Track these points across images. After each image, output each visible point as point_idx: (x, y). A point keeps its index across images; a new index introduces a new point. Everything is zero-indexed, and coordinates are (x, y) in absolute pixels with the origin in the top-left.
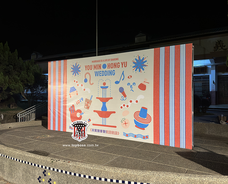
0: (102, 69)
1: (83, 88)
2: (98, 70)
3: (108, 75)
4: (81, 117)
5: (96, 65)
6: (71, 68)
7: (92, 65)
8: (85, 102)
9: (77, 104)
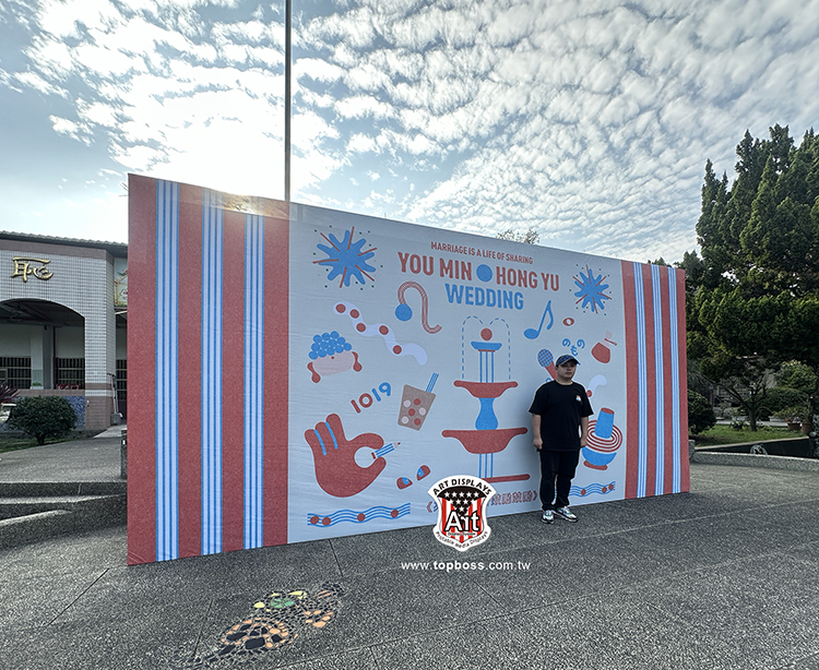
0: (476, 282)
1: (391, 340)
2: (459, 282)
3: (500, 306)
4: (380, 464)
5: (451, 262)
6: (320, 246)
7: (431, 259)
8: (403, 401)
9: (358, 410)
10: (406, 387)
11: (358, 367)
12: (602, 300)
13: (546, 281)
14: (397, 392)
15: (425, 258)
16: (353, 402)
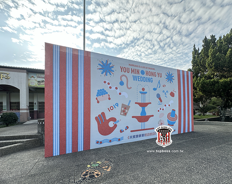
0: (140, 75)
2: (136, 75)
4: (115, 126)
5: (134, 69)
6: (99, 64)
7: (129, 68)
8: (122, 108)
9: (110, 111)
10: (122, 104)
11: (109, 99)
12: (172, 80)
13: (158, 75)
14: (120, 106)
15: (127, 68)
16: (108, 109)
